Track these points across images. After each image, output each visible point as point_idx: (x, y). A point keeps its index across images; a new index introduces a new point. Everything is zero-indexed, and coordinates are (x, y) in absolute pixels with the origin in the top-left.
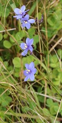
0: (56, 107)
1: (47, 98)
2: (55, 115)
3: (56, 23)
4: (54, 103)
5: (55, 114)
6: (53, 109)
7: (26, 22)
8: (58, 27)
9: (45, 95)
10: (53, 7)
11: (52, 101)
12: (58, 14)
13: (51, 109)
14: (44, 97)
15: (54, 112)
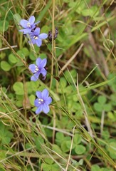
0: (68, 142)
1: (56, 132)
2: (68, 153)
3: (66, 39)
4: (66, 138)
5: (67, 151)
6: (65, 145)
7: (37, 38)
8: (69, 43)
9: (54, 129)
10: (62, 19)
11: (63, 136)
12: (69, 27)
13: (62, 145)
14: (52, 130)
15: (67, 148)
